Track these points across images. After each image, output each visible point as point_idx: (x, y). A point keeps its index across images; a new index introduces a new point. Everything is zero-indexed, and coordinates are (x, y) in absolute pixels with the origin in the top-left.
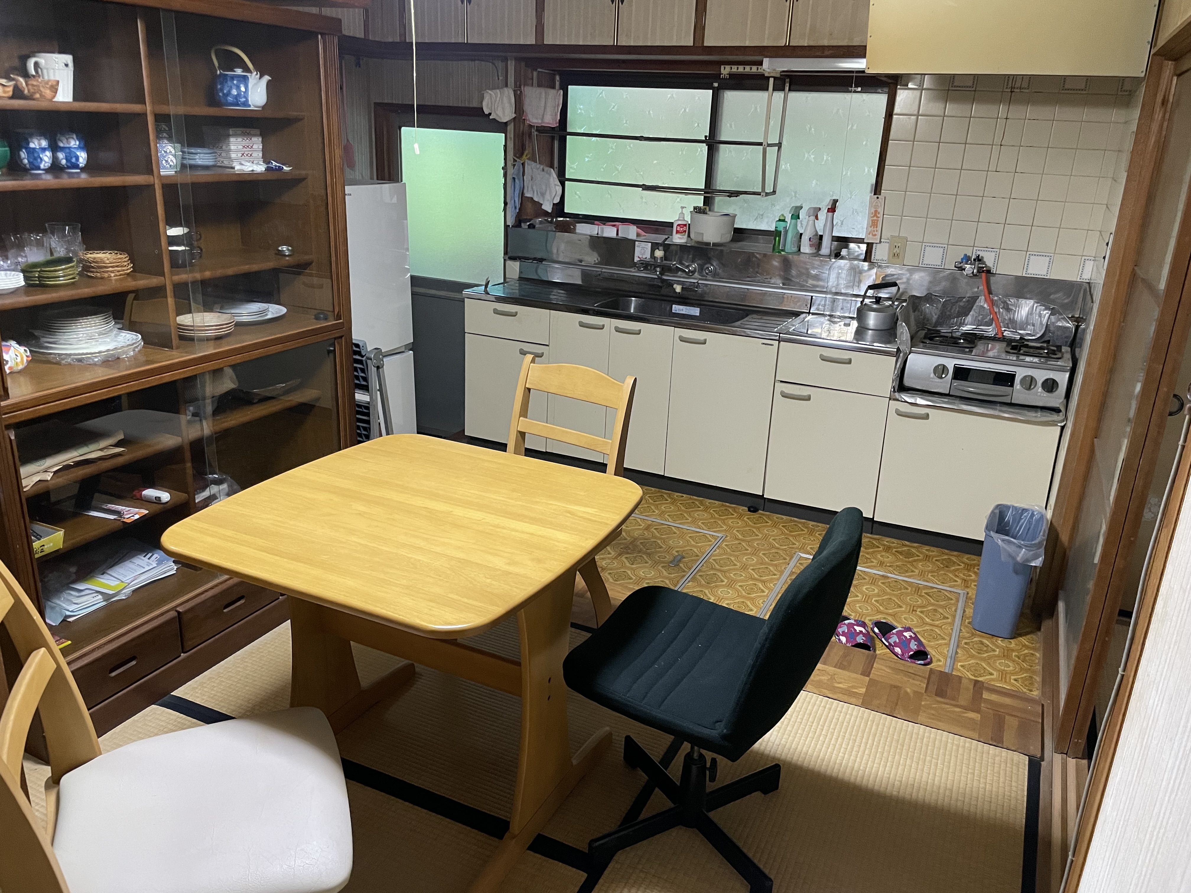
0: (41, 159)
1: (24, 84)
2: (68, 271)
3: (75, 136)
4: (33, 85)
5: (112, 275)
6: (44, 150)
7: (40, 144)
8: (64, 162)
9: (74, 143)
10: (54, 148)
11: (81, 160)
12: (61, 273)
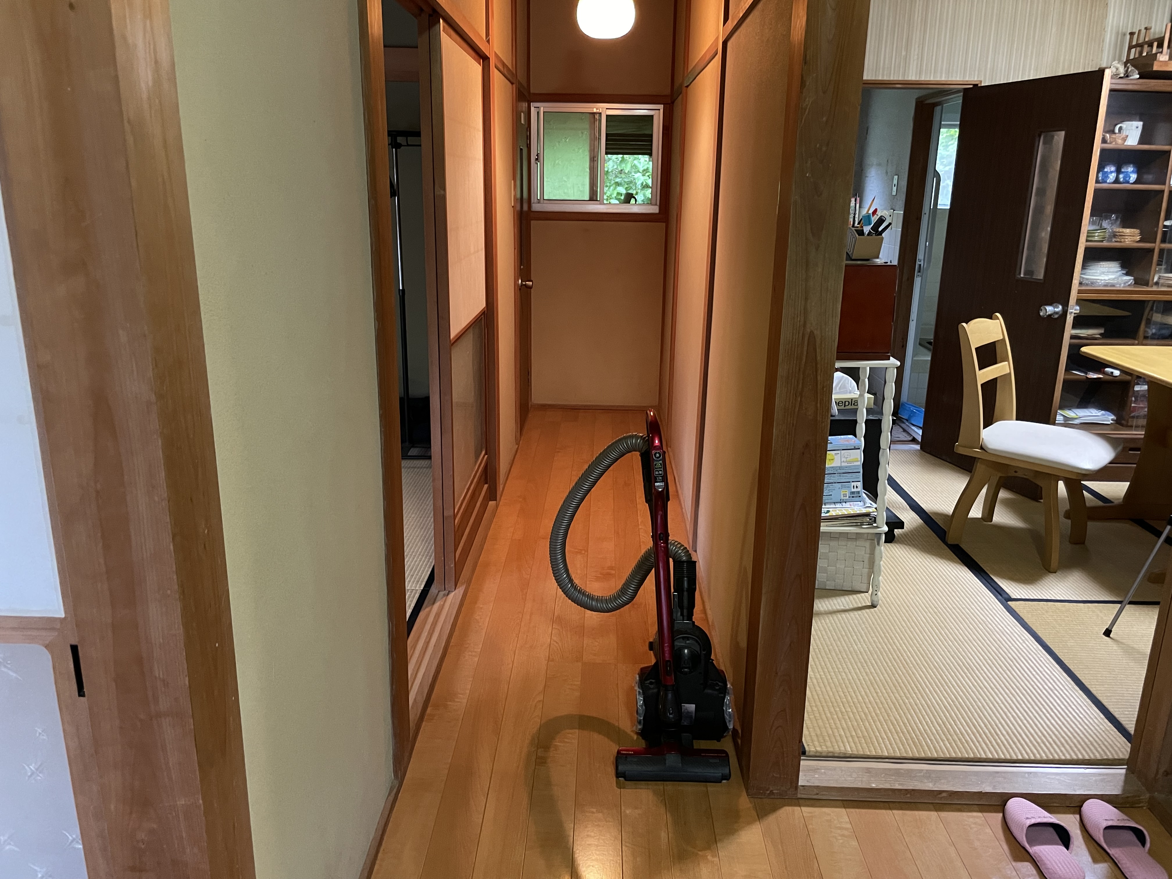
0: (1109, 177)
1: (1108, 137)
2: (1101, 234)
3: (1132, 165)
4: (1113, 138)
5: (1127, 240)
6: (1111, 172)
7: (1110, 170)
8: (1122, 180)
9: (1130, 169)
10: (1118, 171)
11: (1131, 179)
12: (1097, 234)
